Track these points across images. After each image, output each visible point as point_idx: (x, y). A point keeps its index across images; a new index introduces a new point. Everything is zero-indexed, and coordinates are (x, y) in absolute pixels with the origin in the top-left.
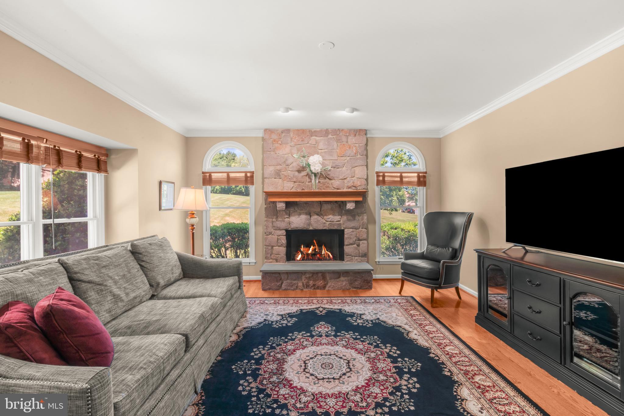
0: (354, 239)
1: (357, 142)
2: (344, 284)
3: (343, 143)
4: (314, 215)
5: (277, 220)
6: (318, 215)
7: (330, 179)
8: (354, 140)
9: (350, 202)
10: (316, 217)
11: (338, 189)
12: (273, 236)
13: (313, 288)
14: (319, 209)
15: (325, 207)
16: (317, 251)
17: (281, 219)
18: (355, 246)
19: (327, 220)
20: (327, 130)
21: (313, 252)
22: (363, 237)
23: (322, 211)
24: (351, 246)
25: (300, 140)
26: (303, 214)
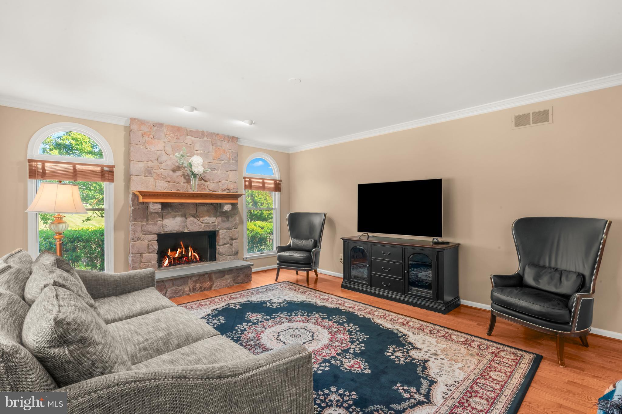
0: (228, 239)
1: (230, 148)
2: (229, 281)
3: (218, 147)
4: (189, 217)
5: (147, 224)
6: (193, 216)
7: (205, 181)
8: (228, 146)
9: (227, 204)
10: (192, 219)
11: (213, 191)
12: (142, 242)
13: (199, 291)
14: (195, 211)
15: (202, 209)
16: (183, 253)
17: (153, 222)
18: (229, 245)
19: (203, 222)
20: (203, 132)
21: (180, 256)
22: (235, 237)
23: (198, 212)
24: (225, 246)
25: (175, 137)
26: (179, 217)
